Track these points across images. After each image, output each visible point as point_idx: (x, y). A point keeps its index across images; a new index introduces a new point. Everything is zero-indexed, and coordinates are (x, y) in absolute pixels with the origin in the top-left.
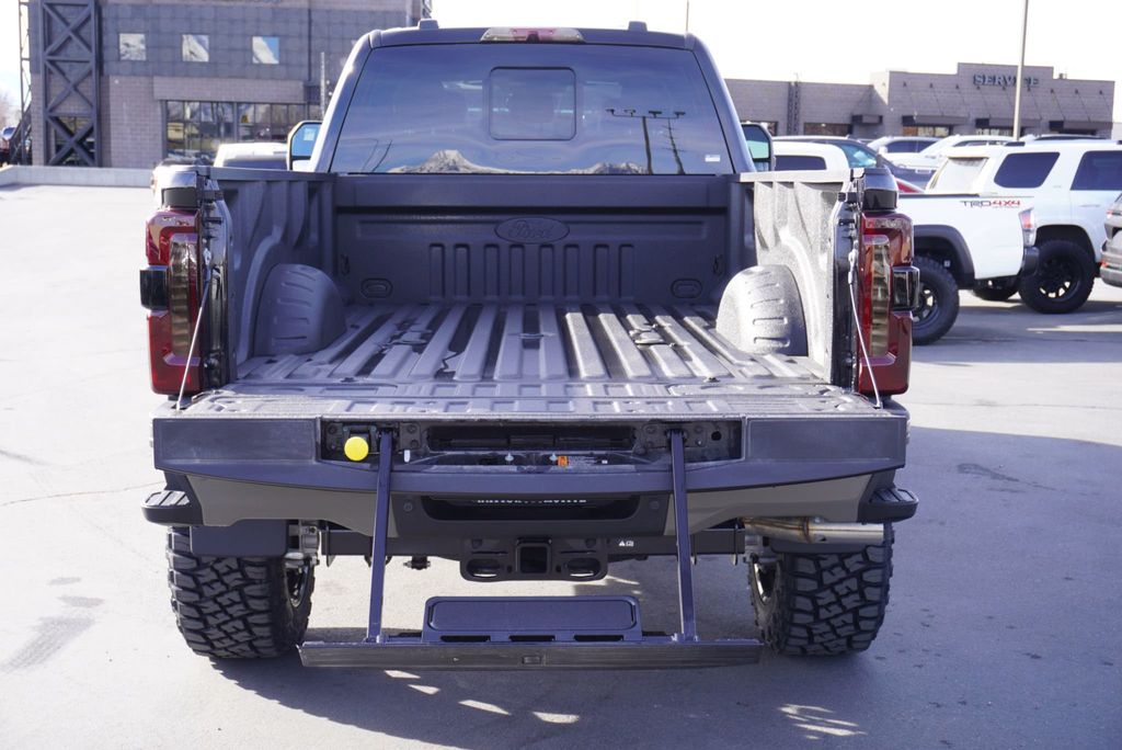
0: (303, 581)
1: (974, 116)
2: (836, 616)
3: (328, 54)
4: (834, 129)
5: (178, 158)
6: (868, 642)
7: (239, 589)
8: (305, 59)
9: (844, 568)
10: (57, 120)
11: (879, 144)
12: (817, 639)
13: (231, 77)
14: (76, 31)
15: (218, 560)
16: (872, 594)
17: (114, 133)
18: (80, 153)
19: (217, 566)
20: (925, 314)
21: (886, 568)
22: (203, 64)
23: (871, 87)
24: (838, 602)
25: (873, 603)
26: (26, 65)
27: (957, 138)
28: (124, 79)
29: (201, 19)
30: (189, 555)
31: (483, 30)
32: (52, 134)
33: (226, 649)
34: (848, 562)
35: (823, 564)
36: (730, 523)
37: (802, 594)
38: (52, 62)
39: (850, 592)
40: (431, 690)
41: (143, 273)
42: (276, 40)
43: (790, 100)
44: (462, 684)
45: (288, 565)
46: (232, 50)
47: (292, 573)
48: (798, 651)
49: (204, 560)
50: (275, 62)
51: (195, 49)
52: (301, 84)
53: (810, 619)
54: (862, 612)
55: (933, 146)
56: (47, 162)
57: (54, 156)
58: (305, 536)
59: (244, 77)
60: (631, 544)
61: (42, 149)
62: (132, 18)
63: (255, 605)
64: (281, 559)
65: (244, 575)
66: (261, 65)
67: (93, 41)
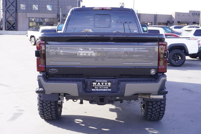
0: (61, 106)
1: (192, 21)
2: (156, 113)
3: (62, 8)
4: (164, 24)
5: (31, 29)
6: (162, 118)
7: (50, 107)
8: (57, 10)
9: (157, 104)
10: (8, 21)
11: (172, 27)
12: (152, 117)
13: (42, 13)
14: (12, 4)
15: (46, 102)
16: (162, 109)
17: (19, 24)
18: (12, 28)
19: (46, 103)
20: (179, 61)
21: (165, 104)
22: (37, 10)
23: (171, 15)
24: (156, 110)
25: (162, 111)
26: (2, 11)
27: (188, 26)
28: (21, 13)
29: (37, 1)
30: (41, 101)
31: (93, 8)
32: (7, 24)
33: (47, 118)
34: (158, 103)
35: (153, 103)
36: (136, 94)
37: (149, 109)
38: (7, 10)
39: (158, 109)
40: (83, 125)
41: (36, 51)
42: (51, 6)
43: (155, 18)
44: (89, 124)
45: (58, 103)
46: (43, 8)
47: (59, 104)
48: (149, 119)
49: (44, 101)
50: (51, 10)
51: (35, 7)
52: (56, 14)
53: (151, 113)
54: (160, 112)
55: (183, 28)
56: (6, 30)
57: (7, 29)
58: (61, 98)
59: (45, 13)
60: (119, 98)
61: (4, 27)
62: (23, 1)
63: (53, 109)
64: (57, 102)
65: (51, 104)
66: (48, 11)
67: (15, 6)
